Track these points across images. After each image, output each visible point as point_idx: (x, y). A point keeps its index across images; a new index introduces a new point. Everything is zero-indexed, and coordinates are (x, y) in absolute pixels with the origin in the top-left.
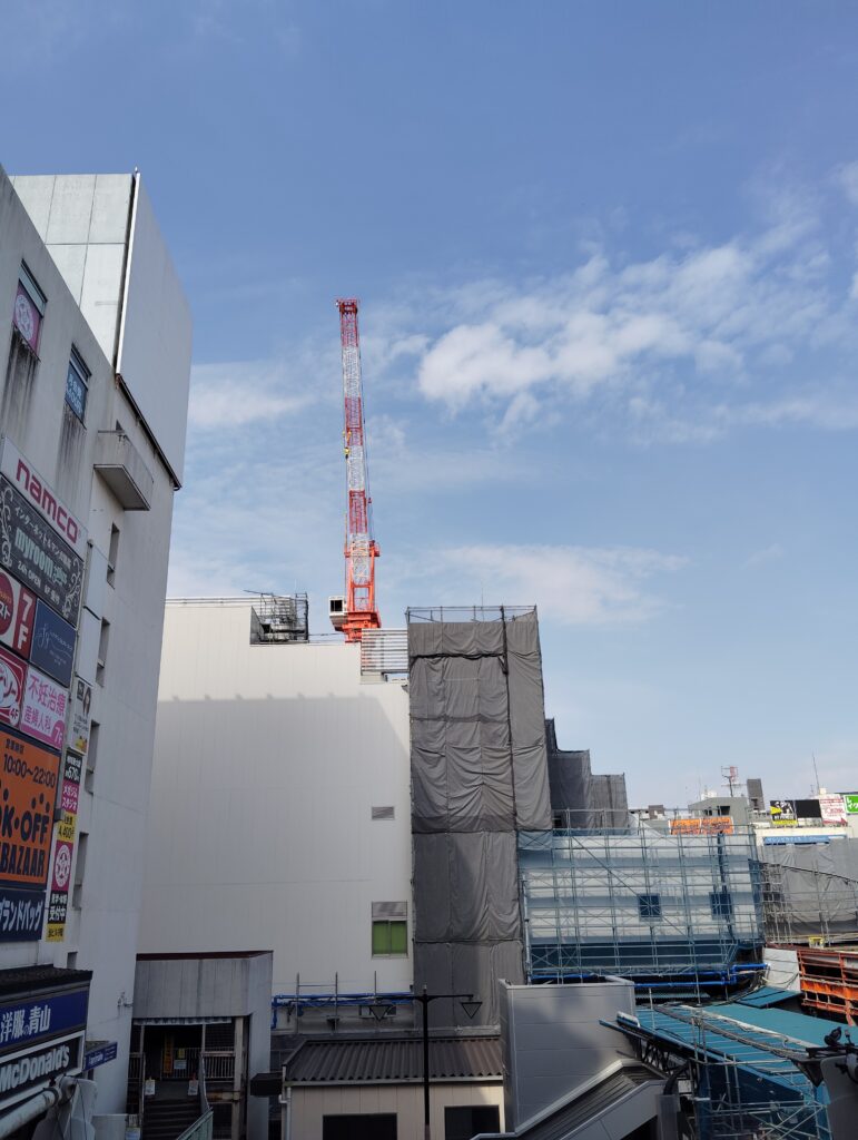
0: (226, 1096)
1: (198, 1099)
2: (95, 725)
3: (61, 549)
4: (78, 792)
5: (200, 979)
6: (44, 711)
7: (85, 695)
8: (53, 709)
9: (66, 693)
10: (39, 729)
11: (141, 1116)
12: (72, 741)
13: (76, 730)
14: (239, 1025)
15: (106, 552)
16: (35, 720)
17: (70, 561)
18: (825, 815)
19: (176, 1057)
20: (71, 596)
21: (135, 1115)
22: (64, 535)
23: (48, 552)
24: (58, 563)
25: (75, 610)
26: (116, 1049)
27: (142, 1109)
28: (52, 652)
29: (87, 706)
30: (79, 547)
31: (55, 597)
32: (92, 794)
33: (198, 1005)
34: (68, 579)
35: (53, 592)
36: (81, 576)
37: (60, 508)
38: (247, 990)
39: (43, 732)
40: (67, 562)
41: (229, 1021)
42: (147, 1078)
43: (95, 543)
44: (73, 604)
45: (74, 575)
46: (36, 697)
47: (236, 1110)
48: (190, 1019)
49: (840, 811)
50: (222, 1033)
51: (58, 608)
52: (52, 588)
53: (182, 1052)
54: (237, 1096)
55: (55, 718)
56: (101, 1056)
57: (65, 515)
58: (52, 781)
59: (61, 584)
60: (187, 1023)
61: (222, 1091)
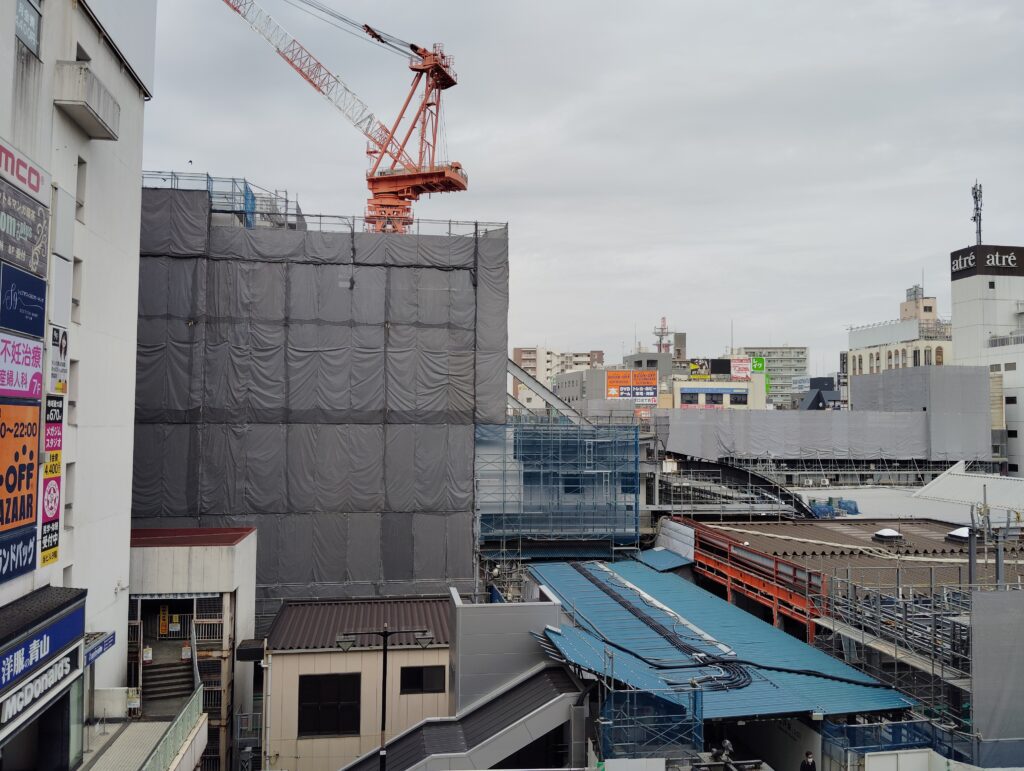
0: (215, 654)
1: (190, 662)
2: (73, 362)
3: (23, 203)
4: (61, 430)
5: (190, 562)
6: (18, 369)
7: (60, 341)
8: (28, 365)
9: (40, 345)
10: (17, 388)
11: (140, 688)
12: (49, 388)
13: (54, 376)
14: (226, 600)
15: (73, 191)
16: (10, 380)
17: (34, 212)
18: (733, 372)
19: (171, 621)
20: (38, 248)
21: (135, 689)
22: (25, 187)
23: (9, 211)
24: (19, 218)
25: (43, 260)
26: (114, 638)
27: (140, 683)
28: (21, 311)
29: (64, 350)
30: (44, 196)
31: (20, 255)
32: (76, 426)
33: (189, 584)
34: (34, 232)
35: (18, 250)
36: (47, 224)
37: (19, 160)
38: (233, 572)
39: (20, 389)
40: (30, 214)
41: (218, 596)
42: (144, 647)
43: (60, 185)
44: (40, 256)
45: (40, 225)
46: (9, 359)
47: (225, 666)
48: (182, 594)
49: (746, 369)
50: (212, 605)
51: (26, 264)
52: (15, 245)
53: (176, 617)
54: (225, 654)
55: (31, 371)
56: (101, 648)
57: (25, 166)
58: (32, 430)
59: (25, 239)
60: (179, 598)
61: (212, 650)
